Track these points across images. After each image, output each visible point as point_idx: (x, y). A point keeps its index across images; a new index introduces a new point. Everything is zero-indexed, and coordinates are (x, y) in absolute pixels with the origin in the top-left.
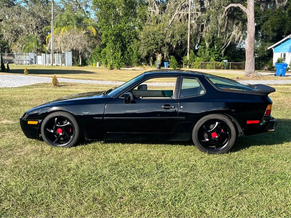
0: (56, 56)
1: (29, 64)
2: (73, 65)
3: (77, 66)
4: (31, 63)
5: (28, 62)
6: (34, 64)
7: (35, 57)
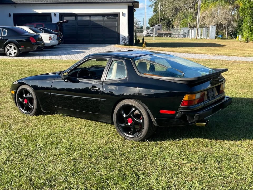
0: (204, 30)
1: (182, 37)
2: (216, 38)
3: (220, 39)
4: (185, 36)
5: (182, 36)
6: (186, 38)
7: (188, 31)
